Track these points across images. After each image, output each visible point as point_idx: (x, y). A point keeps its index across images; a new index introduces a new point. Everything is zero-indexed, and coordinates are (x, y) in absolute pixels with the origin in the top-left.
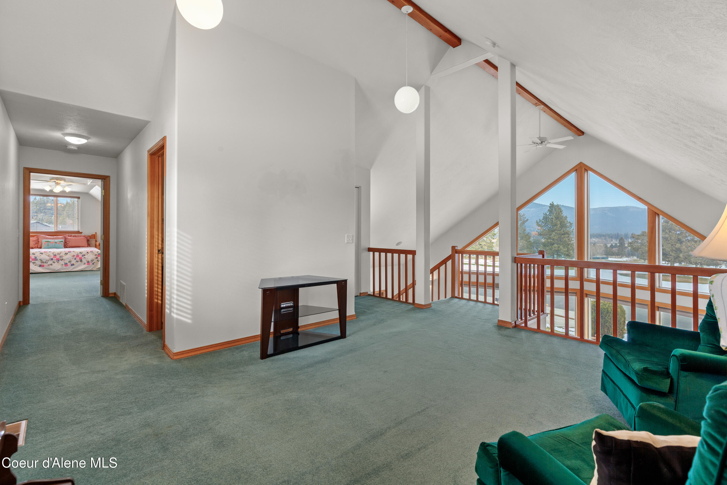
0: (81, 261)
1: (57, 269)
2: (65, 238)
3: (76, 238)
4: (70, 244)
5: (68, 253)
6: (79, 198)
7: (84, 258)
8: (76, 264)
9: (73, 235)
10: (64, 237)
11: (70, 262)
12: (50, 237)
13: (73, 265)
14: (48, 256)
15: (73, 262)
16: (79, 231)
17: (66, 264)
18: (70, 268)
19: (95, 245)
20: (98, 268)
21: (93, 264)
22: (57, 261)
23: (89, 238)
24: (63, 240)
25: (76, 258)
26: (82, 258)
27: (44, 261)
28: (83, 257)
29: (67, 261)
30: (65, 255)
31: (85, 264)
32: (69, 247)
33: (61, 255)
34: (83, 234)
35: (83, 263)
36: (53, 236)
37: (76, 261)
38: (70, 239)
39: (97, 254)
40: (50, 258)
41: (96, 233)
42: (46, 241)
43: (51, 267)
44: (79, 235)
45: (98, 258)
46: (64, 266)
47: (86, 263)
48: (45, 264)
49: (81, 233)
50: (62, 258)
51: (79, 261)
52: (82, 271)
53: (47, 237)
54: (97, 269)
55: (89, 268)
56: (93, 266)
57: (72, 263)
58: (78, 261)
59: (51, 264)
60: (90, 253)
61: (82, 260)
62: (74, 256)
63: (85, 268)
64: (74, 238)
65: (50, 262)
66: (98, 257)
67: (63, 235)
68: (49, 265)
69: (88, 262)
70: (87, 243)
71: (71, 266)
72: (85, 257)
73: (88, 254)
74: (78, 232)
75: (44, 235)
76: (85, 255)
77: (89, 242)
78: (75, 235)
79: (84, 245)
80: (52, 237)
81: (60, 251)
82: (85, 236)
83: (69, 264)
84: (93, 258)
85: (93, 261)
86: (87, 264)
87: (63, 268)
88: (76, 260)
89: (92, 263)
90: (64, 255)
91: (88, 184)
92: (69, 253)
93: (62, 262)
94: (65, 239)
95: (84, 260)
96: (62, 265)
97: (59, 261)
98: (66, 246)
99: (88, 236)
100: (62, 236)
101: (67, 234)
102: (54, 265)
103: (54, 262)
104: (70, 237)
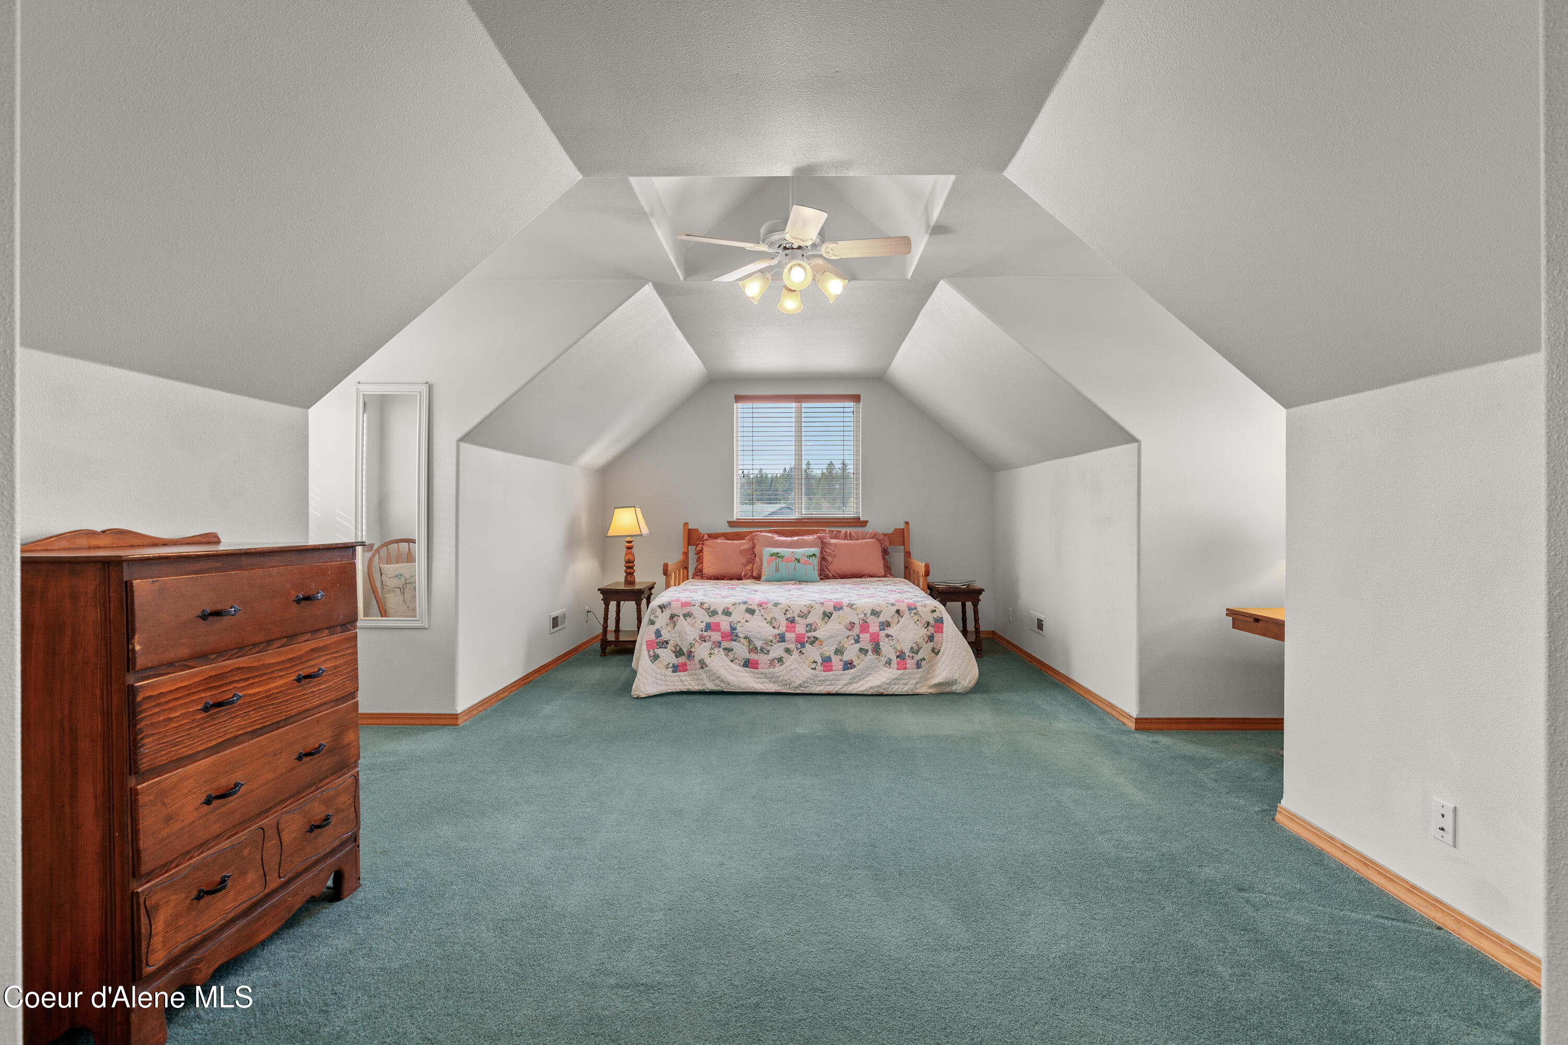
0: (877, 650)
1: (799, 682)
2: (823, 543)
3: (850, 542)
4: (836, 566)
5: (831, 614)
6: (856, 398)
7: (888, 636)
8: (862, 663)
9: (843, 530)
10: (820, 538)
11: (839, 652)
12: (784, 538)
13: (849, 665)
14: (771, 623)
15: (851, 652)
16: (859, 519)
17: (827, 662)
18: (839, 681)
19: (906, 567)
20: (936, 685)
21: (918, 666)
22: (799, 646)
23: (887, 543)
24: (816, 550)
25: (858, 636)
26: (878, 635)
27: (759, 644)
28: (883, 633)
29: (829, 650)
30: (823, 619)
31: (889, 663)
32: (834, 577)
33: (810, 620)
34: (869, 529)
35: (884, 660)
36: (791, 536)
37: (861, 650)
38: (836, 545)
39: (932, 622)
40: (777, 632)
41: (907, 523)
42: (772, 555)
43: (778, 669)
44: (860, 530)
45: (936, 639)
46: (820, 668)
47: (895, 660)
48: (762, 658)
49: (865, 526)
50: (814, 634)
51: (869, 647)
52: (882, 695)
53: (777, 538)
54: (930, 687)
55: (905, 684)
56: (919, 673)
57: (846, 657)
58: (867, 651)
59: (780, 660)
60: (907, 614)
61: (881, 644)
62: (852, 624)
63: (889, 684)
64: (846, 541)
65: (777, 650)
66: (935, 635)
67: (816, 532)
68: (772, 663)
69: (901, 656)
70: (882, 562)
71: (845, 669)
72: (889, 631)
73: (902, 620)
74: (858, 522)
75: (770, 532)
76: (888, 624)
77: (886, 557)
78: (848, 530)
79: (873, 570)
80: (787, 539)
81: (808, 603)
82: (874, 536)
83: (835, 660)
84: (919, 641)
85: (917, 652)
86: (898, 663)
87: (816, 676)
88: (858, 646)
89: (914, 661)
90: (819, 621)
91: (909, 276)
92: (835, 614)
93: (813, 652)
94: (823, 545)
95: (885, 645)
96: (814, 666)
97: (803, 645)
98: (825, 575)
99: (885, 535)
100: (815, 536)
101: (827, 529)
102: (789, 661)
103: (788, 651)
104: (836, 537)
